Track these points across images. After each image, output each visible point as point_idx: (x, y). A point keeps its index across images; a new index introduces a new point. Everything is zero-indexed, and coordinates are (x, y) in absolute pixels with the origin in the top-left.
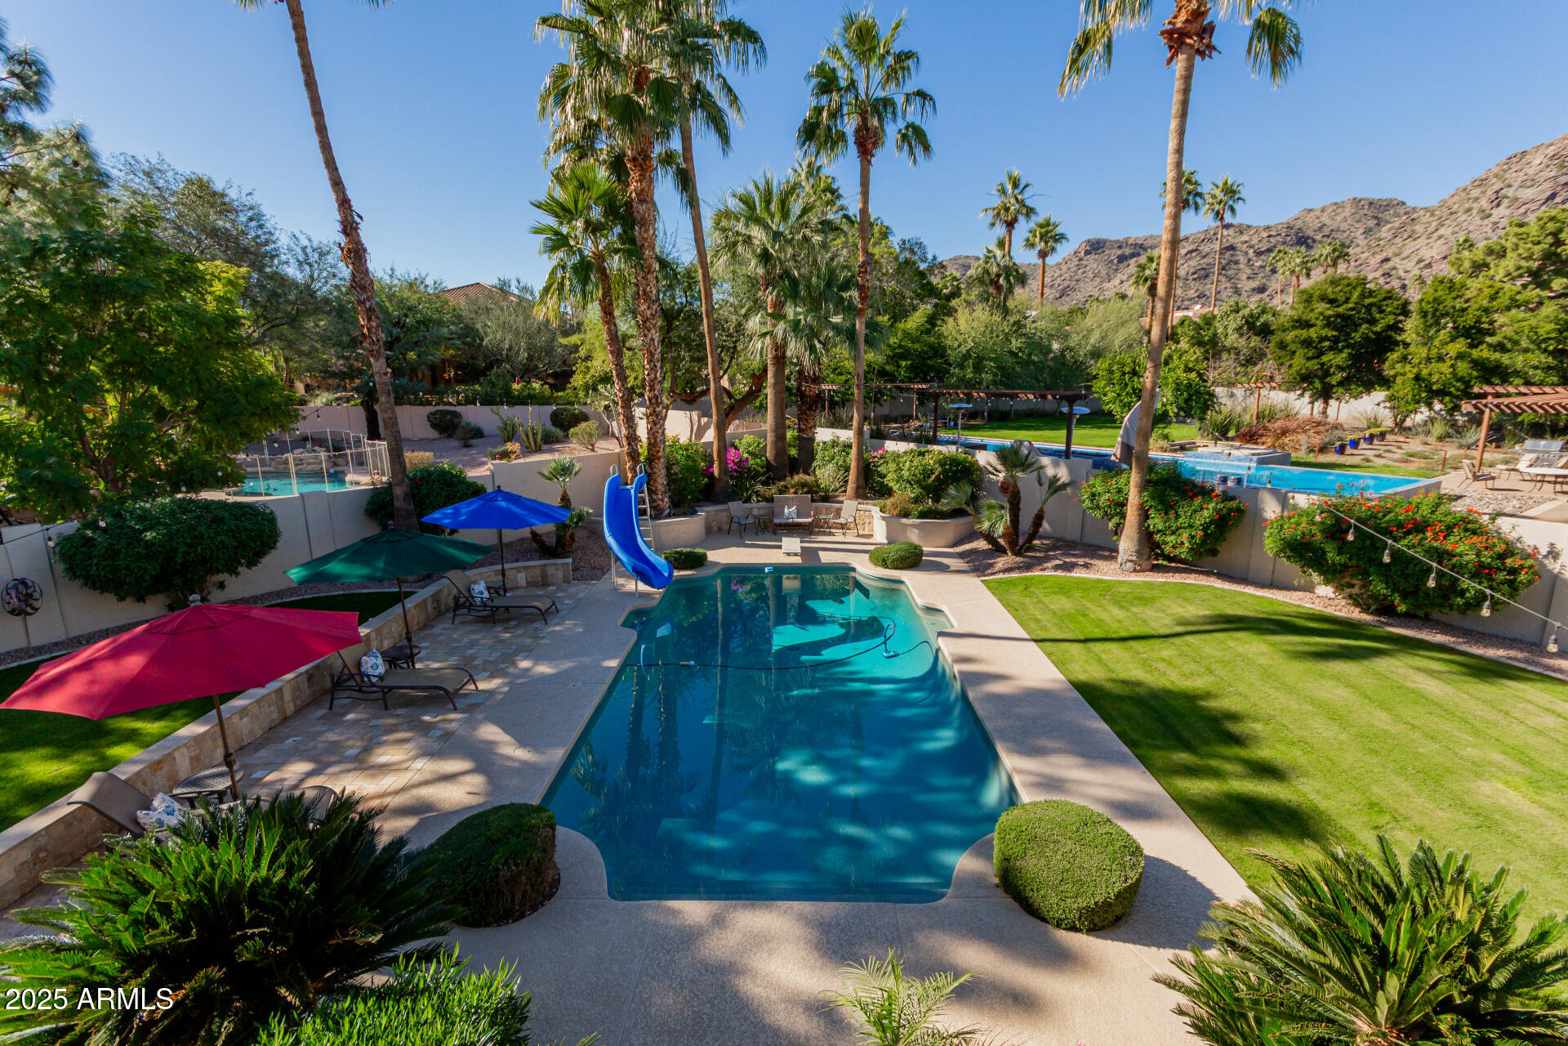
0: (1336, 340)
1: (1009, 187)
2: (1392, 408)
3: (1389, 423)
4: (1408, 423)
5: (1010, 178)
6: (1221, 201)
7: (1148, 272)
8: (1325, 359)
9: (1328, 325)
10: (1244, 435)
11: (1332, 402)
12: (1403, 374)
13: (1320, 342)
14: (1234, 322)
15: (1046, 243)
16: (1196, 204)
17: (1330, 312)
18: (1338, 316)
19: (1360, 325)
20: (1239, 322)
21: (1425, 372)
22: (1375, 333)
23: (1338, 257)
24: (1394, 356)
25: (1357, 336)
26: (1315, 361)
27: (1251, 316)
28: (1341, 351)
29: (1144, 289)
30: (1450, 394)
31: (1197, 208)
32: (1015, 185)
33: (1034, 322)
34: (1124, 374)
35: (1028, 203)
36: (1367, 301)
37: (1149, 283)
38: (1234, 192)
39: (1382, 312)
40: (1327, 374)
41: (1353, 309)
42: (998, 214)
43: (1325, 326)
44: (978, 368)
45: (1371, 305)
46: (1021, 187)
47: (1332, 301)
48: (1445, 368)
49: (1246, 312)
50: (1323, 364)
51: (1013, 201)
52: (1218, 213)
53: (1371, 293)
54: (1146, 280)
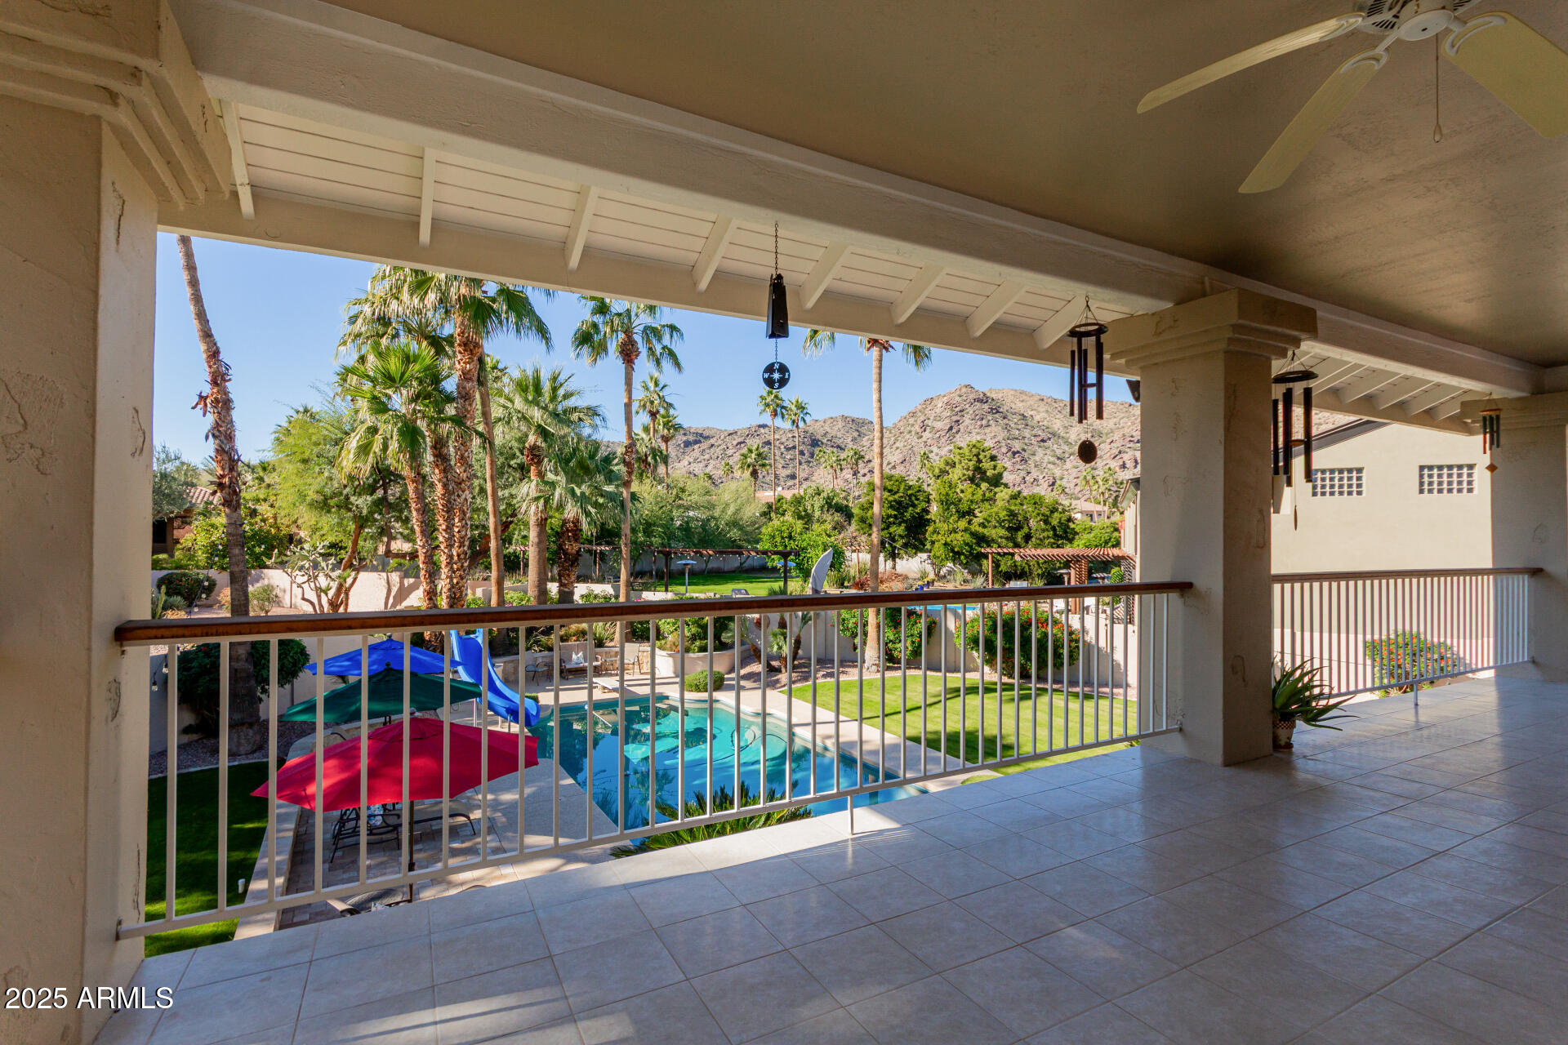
0: (895, 517)
1: (651, 385)
2: (933, 564)
3: (932, 576)
4: (942, 573)
5: (652, 378)
6: (796, 414)
7: (749, 460)
8: (892, 530)
9: (891, 507)
10: (857, 584)
11: (897, 560)
12: (939, 541)
13: (888, 518)
14: (818, 502)
15: (669, 430)
16: (782, 414)
17: (891, 498)
18: (895, 501)
19: (908, 508)
20: (822, 502)
21: (948, 540)
22: (917, 513)
23: (858, 459)
24: (930, 529)
25: (908, 515)
26: (886, 531)
27: (828, 498)
28: (900, 524)
29: (747, 473)
30: (963, 554)
31: (783, 417)
32: (656, 384)
33: (690, 495)
34: (783, 538)
35: (668, 399)
36: (909, 492)
37: (751, 468)
38: (804, 408)
39: (918, 499)
40: (893, 540)
41: (902, 497)
42: (644, 406)
43: (889, 508)
44: (648, 532)
45: (911, 495)
46: (661, 386)
47: (890, 491)
48: (958, 536)
49: (824, 495)
50: (890, 534)
51: (656, 396)
52: (794, 422)
53: (910, 487)
54: (749, 466)
